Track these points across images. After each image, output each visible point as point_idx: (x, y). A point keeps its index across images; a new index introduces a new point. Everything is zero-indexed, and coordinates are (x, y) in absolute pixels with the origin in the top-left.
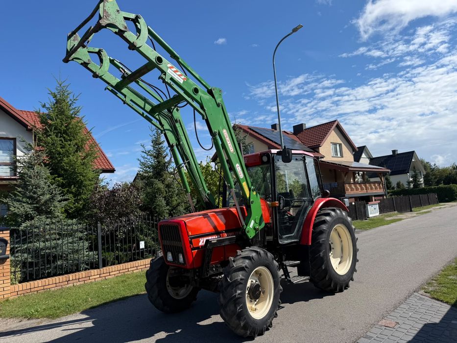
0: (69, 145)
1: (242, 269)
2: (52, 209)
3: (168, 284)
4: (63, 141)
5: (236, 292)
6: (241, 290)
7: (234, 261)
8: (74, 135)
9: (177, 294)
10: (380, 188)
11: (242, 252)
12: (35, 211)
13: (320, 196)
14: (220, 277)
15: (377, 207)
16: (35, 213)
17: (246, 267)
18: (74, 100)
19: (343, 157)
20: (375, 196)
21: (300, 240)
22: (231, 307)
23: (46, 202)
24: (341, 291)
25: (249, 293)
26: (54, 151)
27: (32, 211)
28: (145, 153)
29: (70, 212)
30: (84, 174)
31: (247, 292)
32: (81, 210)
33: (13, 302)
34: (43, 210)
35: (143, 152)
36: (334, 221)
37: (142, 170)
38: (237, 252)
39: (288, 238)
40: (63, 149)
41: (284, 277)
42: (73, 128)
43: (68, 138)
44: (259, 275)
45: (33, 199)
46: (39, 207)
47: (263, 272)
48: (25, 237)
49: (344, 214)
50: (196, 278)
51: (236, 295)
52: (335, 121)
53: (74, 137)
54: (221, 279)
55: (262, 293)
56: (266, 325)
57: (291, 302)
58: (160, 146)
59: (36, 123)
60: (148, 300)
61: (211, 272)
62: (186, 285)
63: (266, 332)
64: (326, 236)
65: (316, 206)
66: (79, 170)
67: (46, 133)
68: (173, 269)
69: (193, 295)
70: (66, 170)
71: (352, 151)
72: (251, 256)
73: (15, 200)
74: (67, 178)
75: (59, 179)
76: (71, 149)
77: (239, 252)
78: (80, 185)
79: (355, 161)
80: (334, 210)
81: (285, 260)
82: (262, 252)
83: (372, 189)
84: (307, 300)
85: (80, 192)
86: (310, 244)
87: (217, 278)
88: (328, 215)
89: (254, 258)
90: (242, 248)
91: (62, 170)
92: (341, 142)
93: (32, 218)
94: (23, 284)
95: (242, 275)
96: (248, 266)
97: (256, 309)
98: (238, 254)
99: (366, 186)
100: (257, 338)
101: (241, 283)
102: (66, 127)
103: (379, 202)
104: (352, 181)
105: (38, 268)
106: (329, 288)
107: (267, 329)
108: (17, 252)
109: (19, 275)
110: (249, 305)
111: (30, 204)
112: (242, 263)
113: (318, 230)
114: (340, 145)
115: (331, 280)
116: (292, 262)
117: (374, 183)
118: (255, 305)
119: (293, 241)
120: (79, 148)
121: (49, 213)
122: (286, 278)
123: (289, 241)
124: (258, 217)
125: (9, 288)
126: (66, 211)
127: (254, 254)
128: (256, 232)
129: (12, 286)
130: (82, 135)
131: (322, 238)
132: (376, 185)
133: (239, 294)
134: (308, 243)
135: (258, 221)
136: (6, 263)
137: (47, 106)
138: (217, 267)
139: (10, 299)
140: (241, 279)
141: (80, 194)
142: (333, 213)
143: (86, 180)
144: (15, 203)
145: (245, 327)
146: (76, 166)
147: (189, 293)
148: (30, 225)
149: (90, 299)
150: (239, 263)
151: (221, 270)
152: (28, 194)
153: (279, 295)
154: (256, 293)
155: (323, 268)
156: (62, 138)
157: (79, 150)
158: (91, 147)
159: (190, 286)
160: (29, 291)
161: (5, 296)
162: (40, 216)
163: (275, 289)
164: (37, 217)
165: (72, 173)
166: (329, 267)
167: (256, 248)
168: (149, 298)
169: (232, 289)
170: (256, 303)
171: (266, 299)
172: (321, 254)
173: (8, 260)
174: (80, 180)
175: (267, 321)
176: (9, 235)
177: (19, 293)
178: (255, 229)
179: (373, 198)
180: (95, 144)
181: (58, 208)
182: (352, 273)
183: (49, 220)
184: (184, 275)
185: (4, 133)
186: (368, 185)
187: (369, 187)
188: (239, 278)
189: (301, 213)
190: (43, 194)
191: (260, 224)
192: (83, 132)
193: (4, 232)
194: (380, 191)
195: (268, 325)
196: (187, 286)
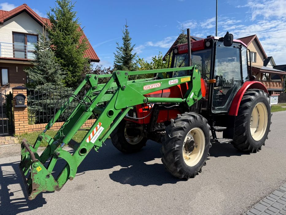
0: (69, 38)
1: (181, 129)
2: (55, 79)
3: (125, 134)
4: (65, 35)
5: (175, 146)
6: (179, 144)
7: (175, 122)
8: (72, 31)
9: (132, 141)
10: (280, 86)
11: (182, 115)
12: (44, 79)
13: (248, 80)
14: (164, 132)
15: (277, 98)
16: (45, 81)
17: (184, 127)
18: (72, 6)
19: (256, 62)
20: (275, 91)
21: (228, 112)
22: (170, 156)
23: (52, 74)
24: (255, 152)
25: (185, 147)
26: (58, 41)
27: (43, 79)
28: (119, 49)
29: (69, 83)
30: (78, 59)
31: (184, 146)
32: (76, 82)
33: (30, 135)
34: (50, 79)
35: (117, 48)
36: (257, 100)
37: (116, 60)
38: (177, 116)
39: (219, 109)
40: (65, 41)
41: (212, 138)
42: (71, 26)
43: (68, 33)
44: (194, 133)
45: (44, 72)
46: (48, 77)
47: (197, 131)
48: (37, 95)
49: (265, 94)
50: (145, 131)
51: (175, 148)
52: (254, 35)
53: (72, 33)
54: (164, 134)
55: (195, 147)
56: (197, 171)
57: (216, 156)
58: (128, 42)
59: (48, 22)
60: (112, 143)
61: (157, 128)
62: (138, 136)
63: (196, 176)
64: (250, 111)
65: (244, 87)
66: (75, 55)
67: (54, 29)
68: (128, 123)
69: (143, 143)
70: (66, 55)
71: (263, 58)
72: (189, 119)
73: (32, 71)
74: (67, 61)
75: (62, 60)
76: (69, 41)
77: (179, 115)
78: (75, 66)
79: (264, 66)
80: (258, 91)
81: (215, 126)
82: (198, 117)
83: (274, 86)
84: (228, 156)
85: (75, 71)
86: (237, 115)
87: (161, 133)
88: (253, 94)
89: (191, 121)
90: (182, 112)
91: (64, 55)
92: (256, 51)
93: (43, 84)
94: (37, 125)
95: (181, 133)
96: (186, 127)
97: (189, 159)
98: (178, 117)
99: (270, 84)
100: (190, 180)
101: (179, 140)
102: (67, 25)
103: (279, 95)
104: (260, 79)
105: (46, 116)
106: (246, 150)
107: (197, 174)
108: (34, 104)
109: (34, 119)
110: (185, 155)
111: (42, 75)
112: (181, 124)
113: (244, 105)
114: (255, 53)
115: (248, 144)
116: (220, 127)
117: (276, 82)
118: (189, 155)
119: (223, 112)
120: (75, 41)
121: (54, 81)
122: (214, 138)
123: (219, 112)
124: (197, 91)
125: (27, 126)
126: (66, 82)
127: (191, 118)
128: (194, 102)
129: (29, 125)
130: (77, 32)
131: (246, 113)
132: (278, 83)
133: (177, 148)
134: (235, 114)
135: (197, 94)
136: (25, 111)
137: (55, 10)
138: (162, 125)
139: (28, 133)
140: (180, 137)
141: (75, 72)
142: (257, 93)
143: (79, 63)
144: (32, 73)
145: (181, 172)
146: (73, 52)
147: (140, 141)
148: (41, 88)
149: (76, 138)
150: (179, 124)
151: (164, 127)
152: (40, 68)
153: (209, 150)
154: (190, 147)
155: (244, 135)
156: (63, 33)
157: (75, 42)
158: (83, 41)
159: (141, 137)
160: (40, 129)
161: (25, 131)
162: (48, 83)
163: (206, 145)
164: (46, 83)
165: (70, 58)
166: (248, 134)
167: (193, 113)
168: (112, 142)
169: (172, 143)
170: (190, 154)
171: (198, 152)
172: (244, 124)
173: (26, 108)
174: (75, 62)
175: (198, 168)
176: (26, 92)
177: (34, 130)
178: (194, 99)
179: (274, 92)
180: (85, 40)
181: (60, 79)
182: (265, 140)
183: (54, 86)
184: (136, 128)
185: (31, 31)
186: (271, 83)
187: (272, 85)
188: (178, 136)
189: (232, 92)
190: (50, 69)
191: (198, 96)
192: (77, 29)
193: (23, 90)
194: (280, 88)
195: (198, 171)
196: (140, 136)
